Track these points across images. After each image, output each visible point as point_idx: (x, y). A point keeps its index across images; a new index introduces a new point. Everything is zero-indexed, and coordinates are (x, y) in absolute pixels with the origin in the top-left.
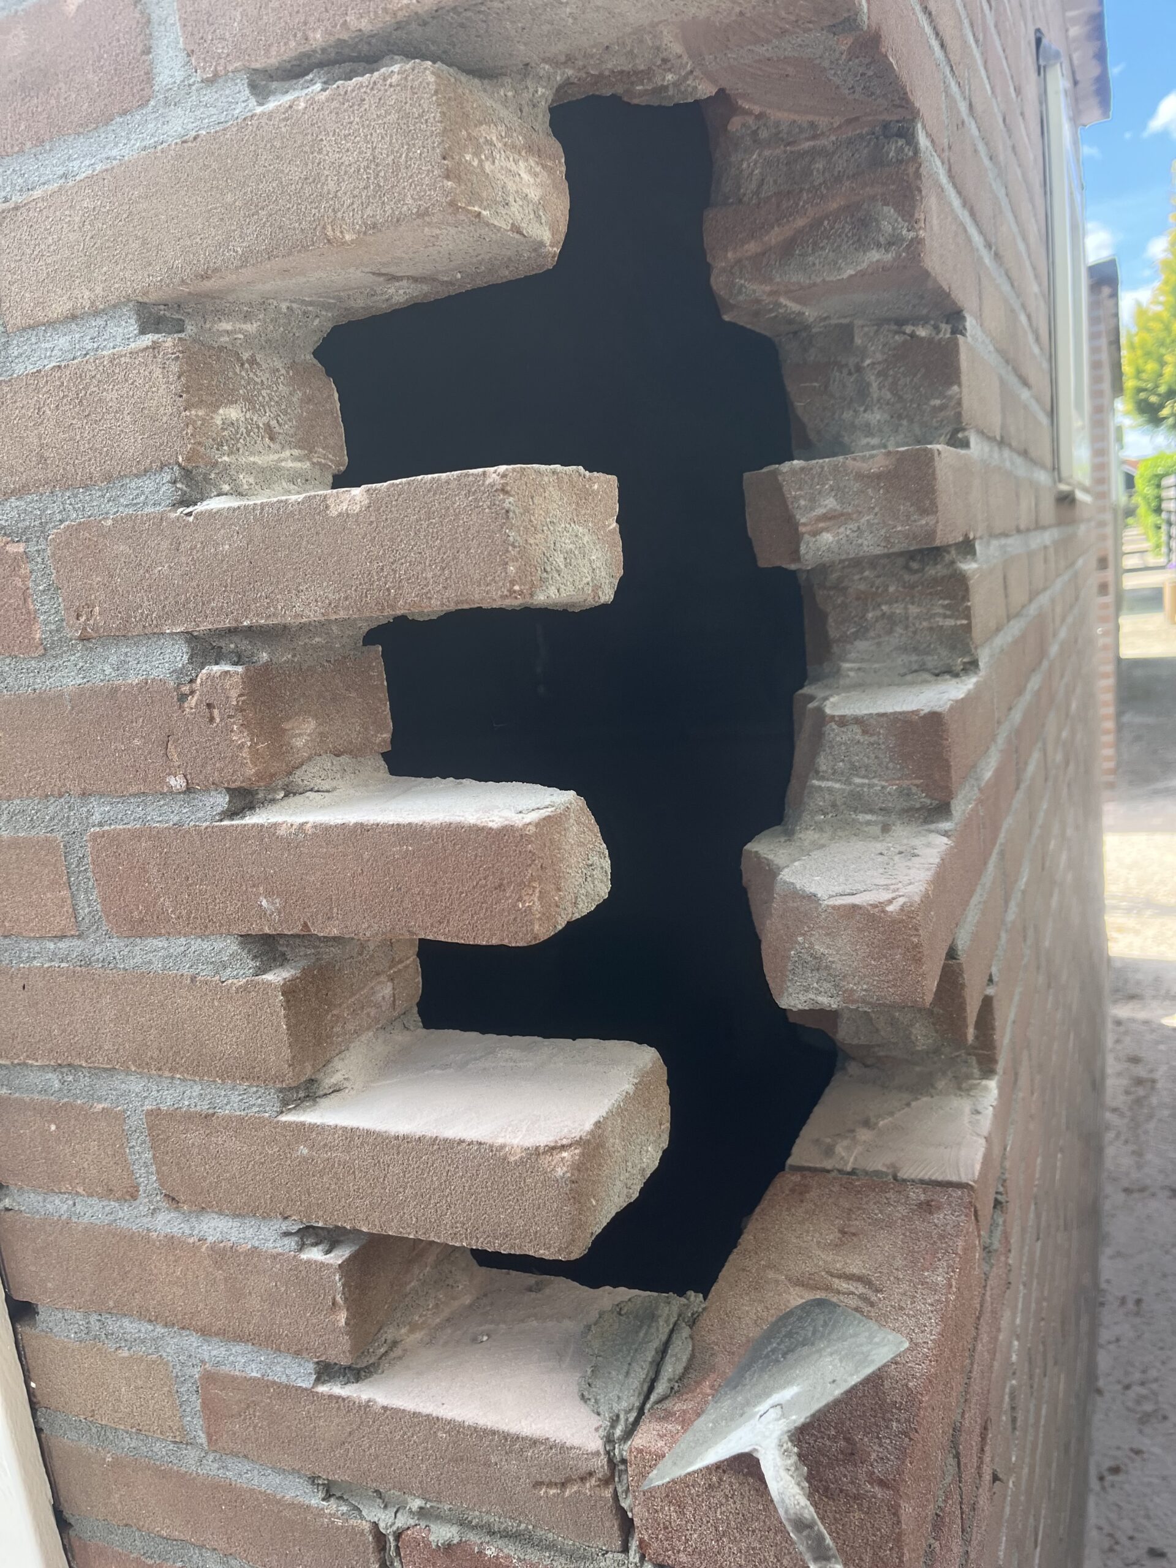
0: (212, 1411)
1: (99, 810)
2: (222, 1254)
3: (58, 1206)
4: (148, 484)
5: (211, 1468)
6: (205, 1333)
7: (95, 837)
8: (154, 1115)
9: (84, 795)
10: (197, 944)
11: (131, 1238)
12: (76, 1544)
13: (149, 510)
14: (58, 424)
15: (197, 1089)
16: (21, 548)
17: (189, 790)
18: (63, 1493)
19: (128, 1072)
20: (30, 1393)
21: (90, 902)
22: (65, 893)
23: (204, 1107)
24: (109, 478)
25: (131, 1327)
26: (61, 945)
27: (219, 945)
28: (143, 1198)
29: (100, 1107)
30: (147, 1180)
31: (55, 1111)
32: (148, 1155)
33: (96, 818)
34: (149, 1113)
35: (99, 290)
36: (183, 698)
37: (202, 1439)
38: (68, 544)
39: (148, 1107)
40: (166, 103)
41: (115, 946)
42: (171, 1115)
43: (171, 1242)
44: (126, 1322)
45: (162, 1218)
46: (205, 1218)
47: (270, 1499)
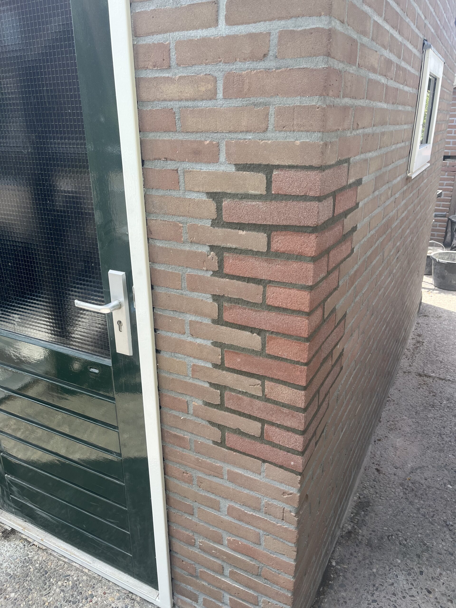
0: (193, 370)
1: (189, 270)
2: (199, 345)
3: (169, 334)
4: (208, 221)
5: (191, 381)
6: (194, 358)
7: (187, 274)
8: (191, 321)
9: (187, 267)
10: (203, 294)
11: (183, 341)
12: (161, 394)
13: (207, 225)
14: (193, 207)
15: (200, 318)
16: (182, 225)
17: (207, 270)
18: (160, 384)
19: (187, 313)
20: (157, 366)
21: (185, 284)
22: (180, 282)
23: (200, 321)
24: (201, 218)
25: (180, 355)
26: (177, 291)
27: (208, 295)
28: (186, 334)
29: (180, 318)
30: (188, 331)
31: (171, 318)
32: (189, 327)
33: (188, 271)
34: (190, 321)
35: (204, 189)
36: (208, 255)
37: (191, 375)
38: (191, 227)
39: (190, 319)
40: (221, 164)
41: (188, 292)
42: (194, 321)
43: (190, 342)
44: (179, 355)
45: (189, 338)
46: (197, 339)
47: (202, 386)
